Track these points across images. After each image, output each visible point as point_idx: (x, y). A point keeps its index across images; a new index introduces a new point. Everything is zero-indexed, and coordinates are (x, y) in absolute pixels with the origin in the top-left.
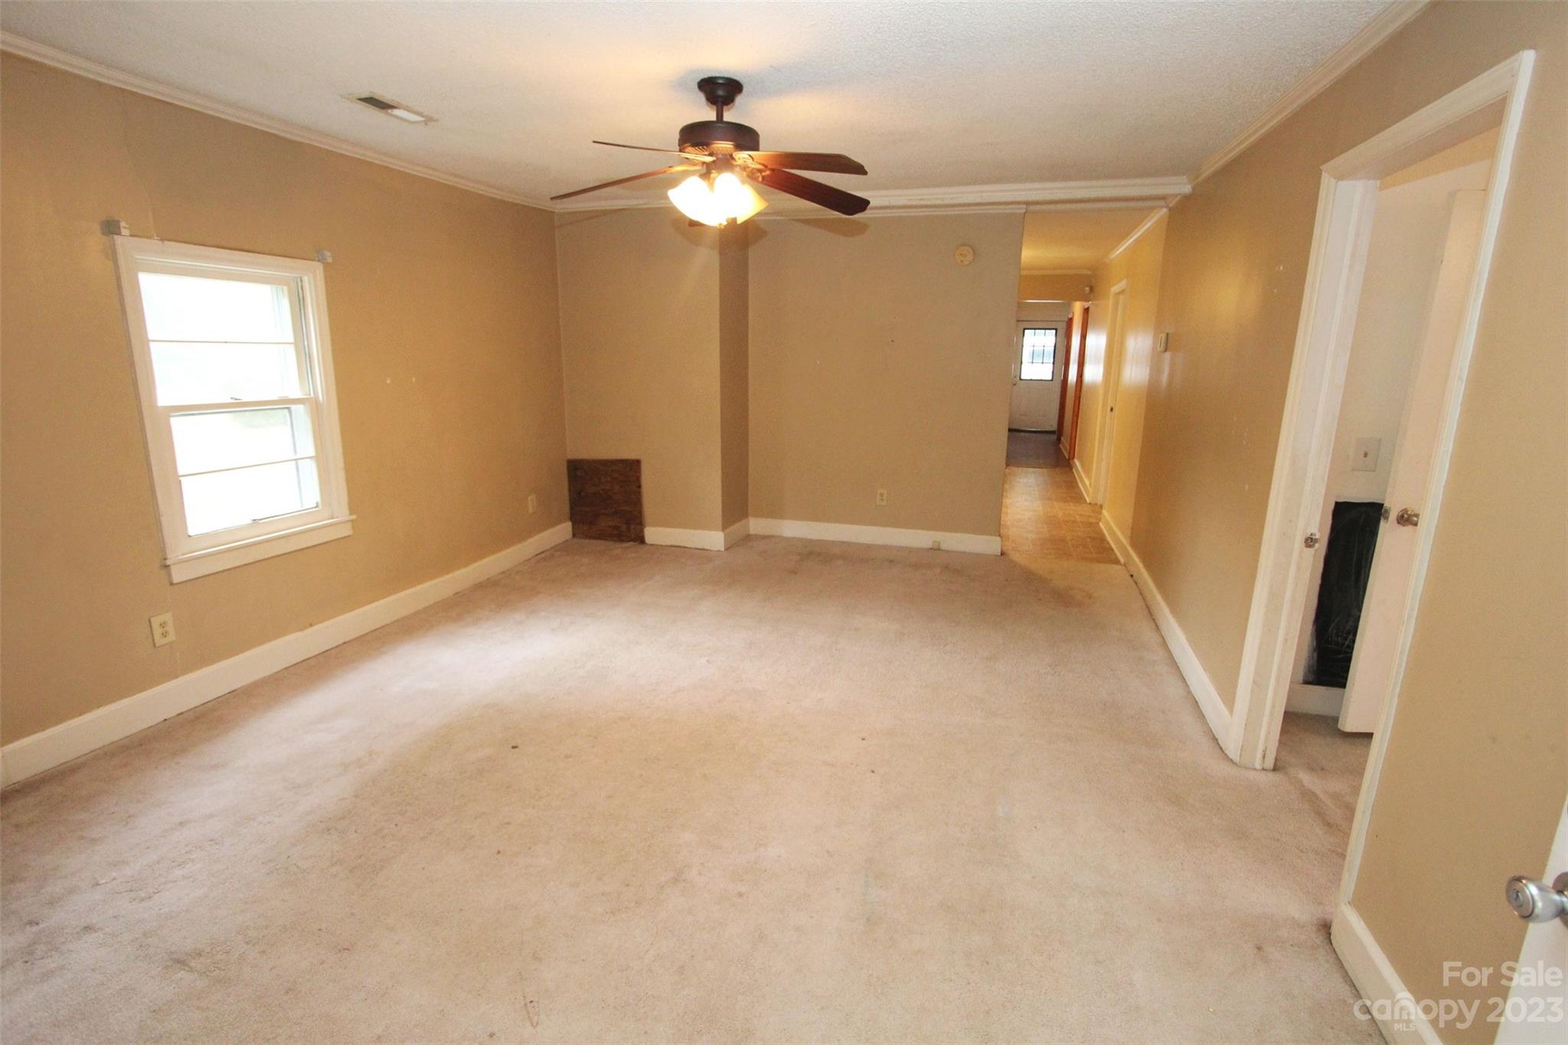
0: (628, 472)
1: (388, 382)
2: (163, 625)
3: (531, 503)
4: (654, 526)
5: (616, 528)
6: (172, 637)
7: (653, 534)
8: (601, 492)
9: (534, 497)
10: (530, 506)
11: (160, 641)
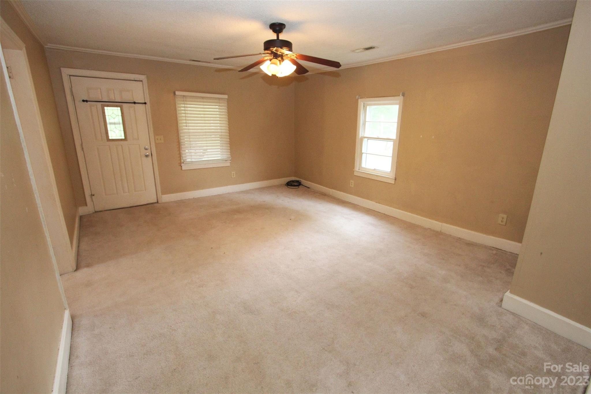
1: (421, 137)
6: (353, 186)
9: (505, 216)
10: (500, 220)
11: (351, 186)
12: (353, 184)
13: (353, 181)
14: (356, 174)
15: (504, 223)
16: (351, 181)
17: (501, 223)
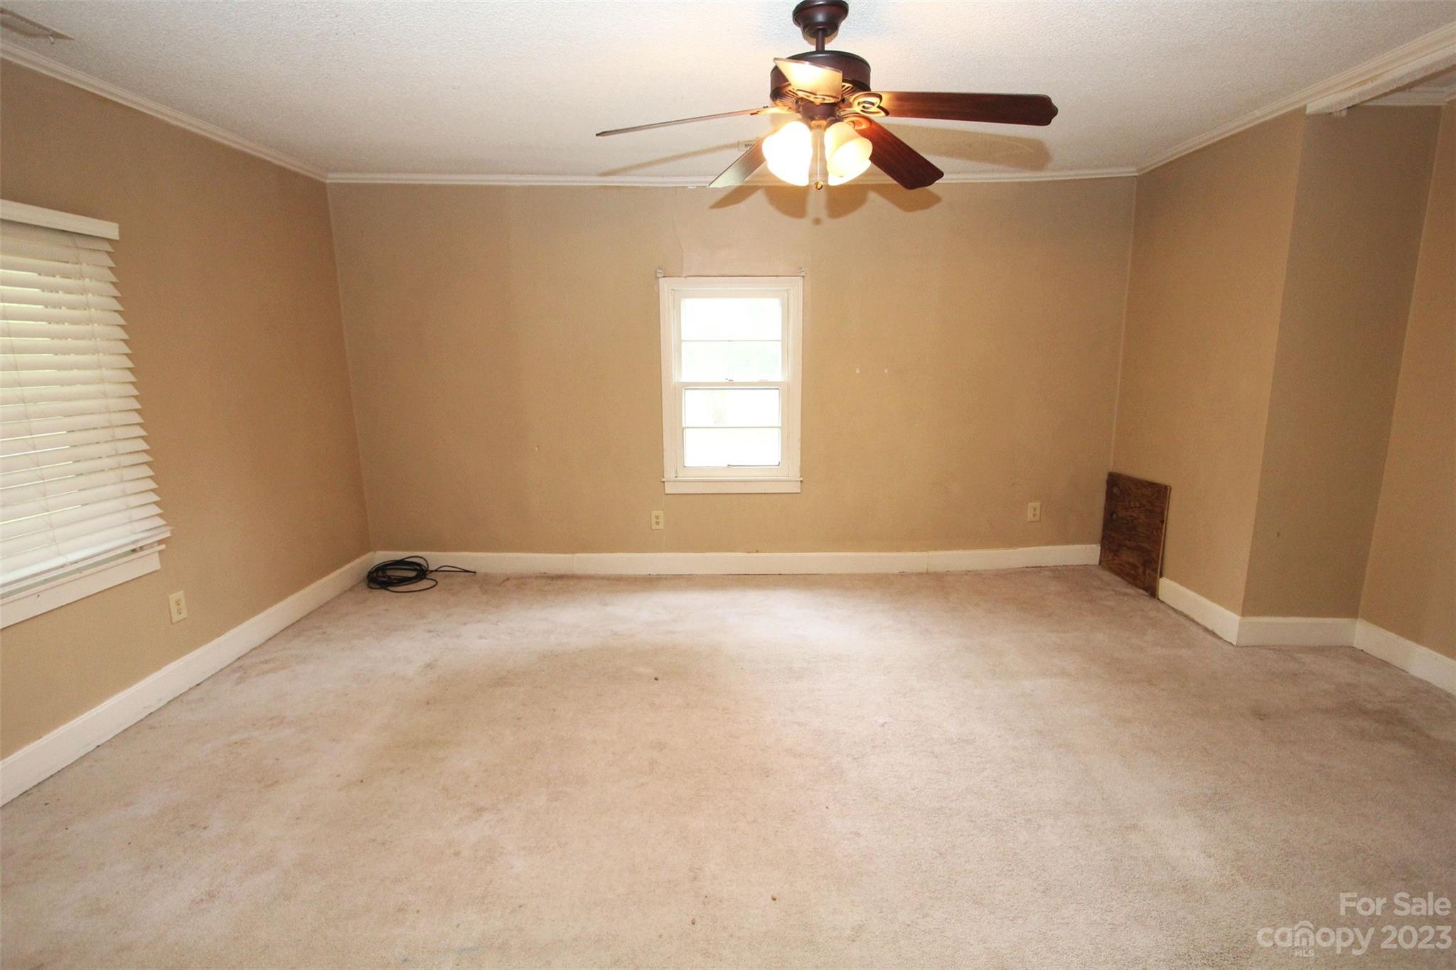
0: (1156, 497)
1: (858, 372)
2: (657, 517)
3: (1032, 509)
4: (1171, 579)
5: (1134, 567)
6: (661, 526)
7: (1167, 587)
8: (1129, 518)
9: (1037, 504)
10: (1030, 513)
11: (655, 527)
12: (661, 520)
13: (660, 513)
14: (669, 489)
15: (1037, 518)
16: (655, 513)
17: (1034, 519)
